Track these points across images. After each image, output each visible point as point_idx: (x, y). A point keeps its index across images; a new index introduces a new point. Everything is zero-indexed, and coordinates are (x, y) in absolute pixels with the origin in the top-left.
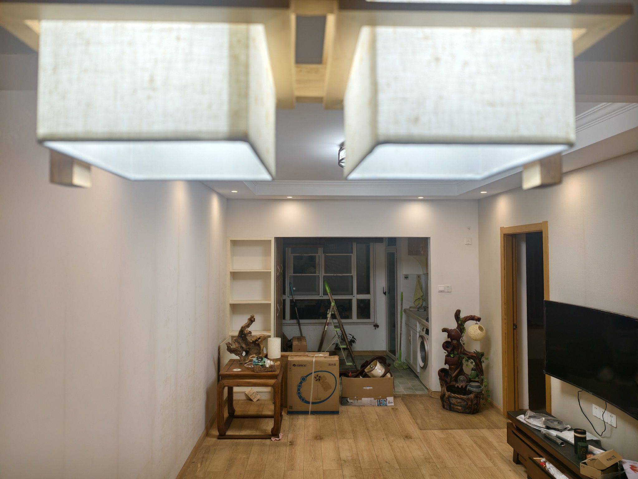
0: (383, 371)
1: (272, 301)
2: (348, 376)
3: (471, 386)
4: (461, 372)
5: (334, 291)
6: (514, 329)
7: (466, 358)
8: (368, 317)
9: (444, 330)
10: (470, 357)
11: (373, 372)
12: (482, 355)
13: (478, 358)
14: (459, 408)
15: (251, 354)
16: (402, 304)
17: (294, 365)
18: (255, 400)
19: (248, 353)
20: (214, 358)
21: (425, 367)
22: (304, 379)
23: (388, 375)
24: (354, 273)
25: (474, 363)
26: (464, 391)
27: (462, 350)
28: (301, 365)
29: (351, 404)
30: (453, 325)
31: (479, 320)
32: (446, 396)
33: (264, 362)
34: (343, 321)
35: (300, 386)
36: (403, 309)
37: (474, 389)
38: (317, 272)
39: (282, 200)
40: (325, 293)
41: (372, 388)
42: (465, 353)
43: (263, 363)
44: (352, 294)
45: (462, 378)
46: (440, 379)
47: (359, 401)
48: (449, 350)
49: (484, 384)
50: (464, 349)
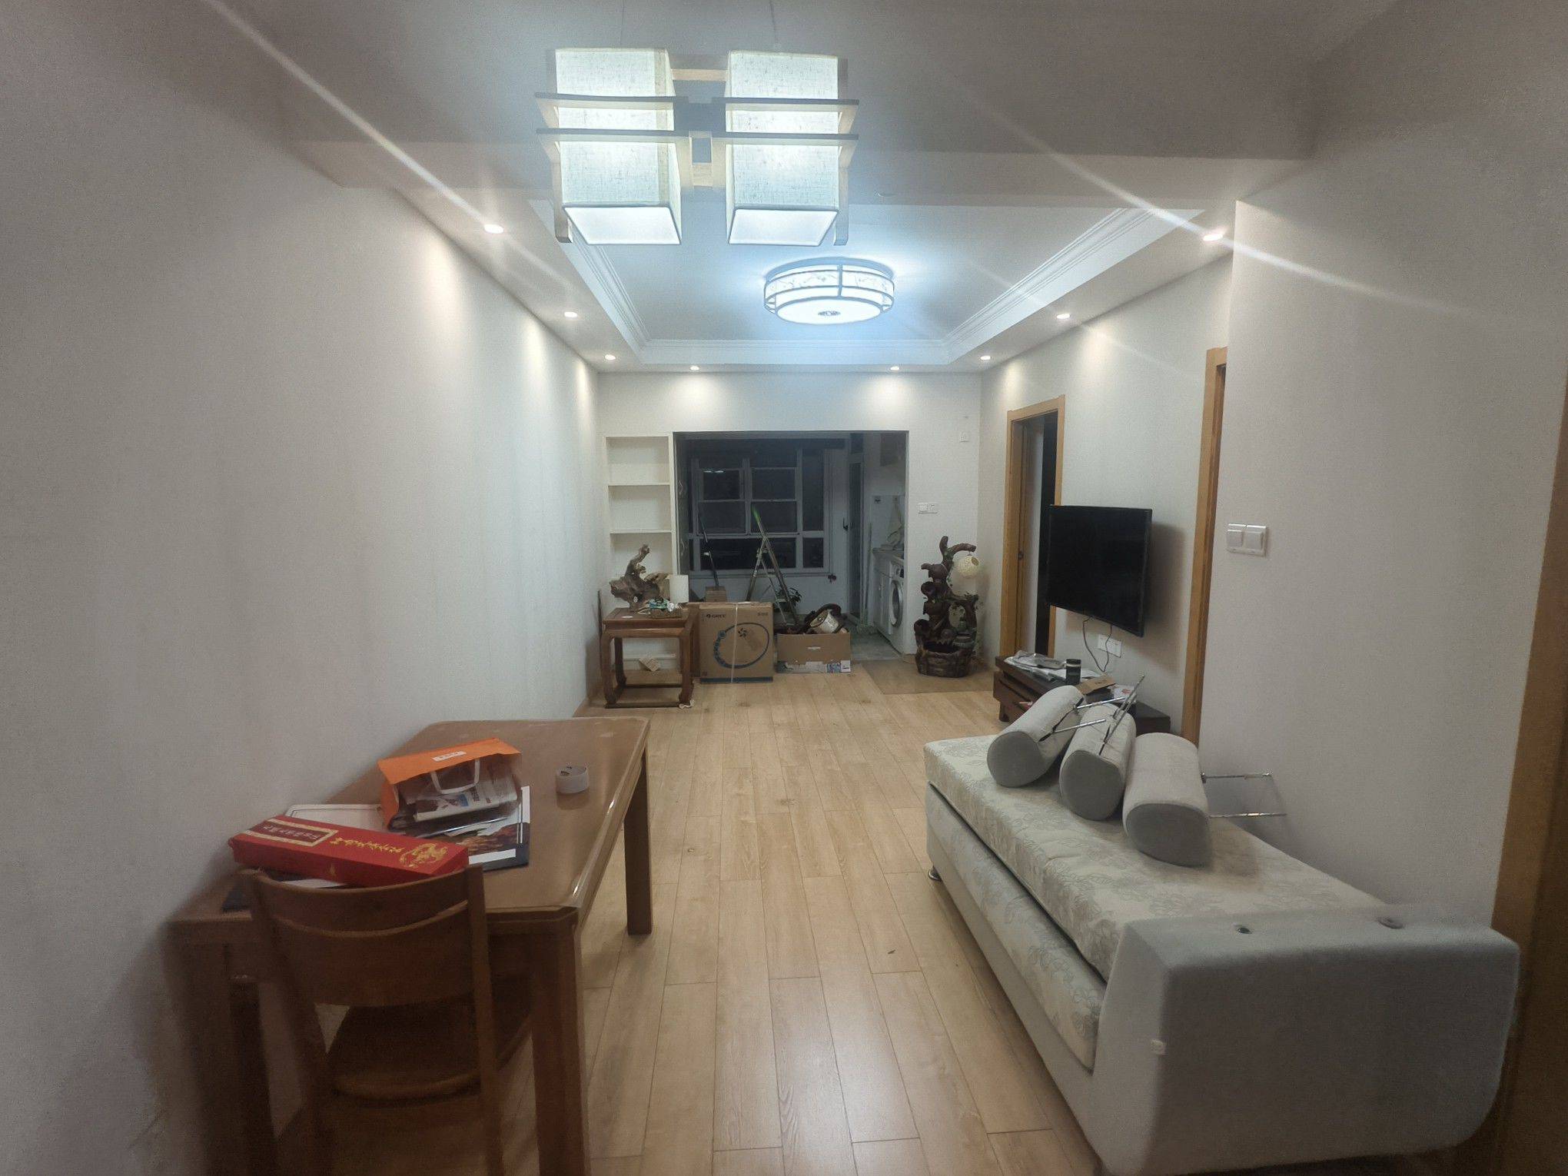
0: (837, 625)
1: (673, 529)
2: (786, 633)
3: (958, 641)
4: (946, 624)
5: (769, 526)
6: (1019, 559)
7: (953, 603)
8: (821, 565)
9: (924, 567)
10: (960, 603)
11: (822, 626)
12: (976, 598)
13: (970, 604)
14: (939, 669)
15: (645, 599)
16: (870, 542)
17: (708, 616)
18: (654, 670)
19: (641, 598)
20: (593, 606)
21: (898, 625)
22: (722, 635)
23: (843, 631)
24: (799, 499)
25: (964, 612)
26: (949, 648)
27: (949, 593)
28: (719, 616)
29: (791, 671)
30: (937, 559)
31: (973, 549)
32: (924, 654)
33: (666, 605)
34: (784, 571)
35: (717, 645)
36: (873, 547)
37: (961, 644)
38: (741, 495)
39: (683, 373)
40: (755, 529)
41: (819, 648)
42: (951, 597)
43: (664, 607)
44: (796, 530)
45: (946, 632)
46: (916, 634)
47: (802, 666)
48: (930, 593)
49: (977, 637)
50: (951, 592)
